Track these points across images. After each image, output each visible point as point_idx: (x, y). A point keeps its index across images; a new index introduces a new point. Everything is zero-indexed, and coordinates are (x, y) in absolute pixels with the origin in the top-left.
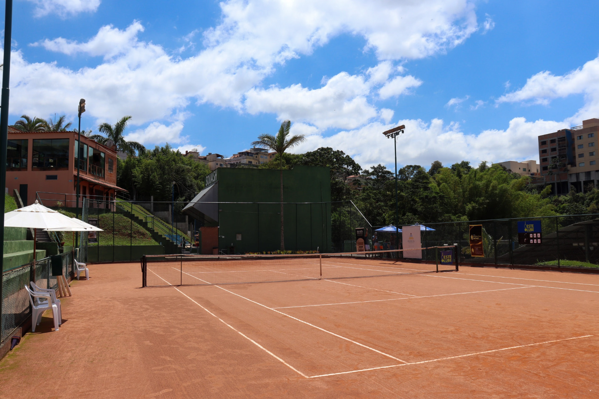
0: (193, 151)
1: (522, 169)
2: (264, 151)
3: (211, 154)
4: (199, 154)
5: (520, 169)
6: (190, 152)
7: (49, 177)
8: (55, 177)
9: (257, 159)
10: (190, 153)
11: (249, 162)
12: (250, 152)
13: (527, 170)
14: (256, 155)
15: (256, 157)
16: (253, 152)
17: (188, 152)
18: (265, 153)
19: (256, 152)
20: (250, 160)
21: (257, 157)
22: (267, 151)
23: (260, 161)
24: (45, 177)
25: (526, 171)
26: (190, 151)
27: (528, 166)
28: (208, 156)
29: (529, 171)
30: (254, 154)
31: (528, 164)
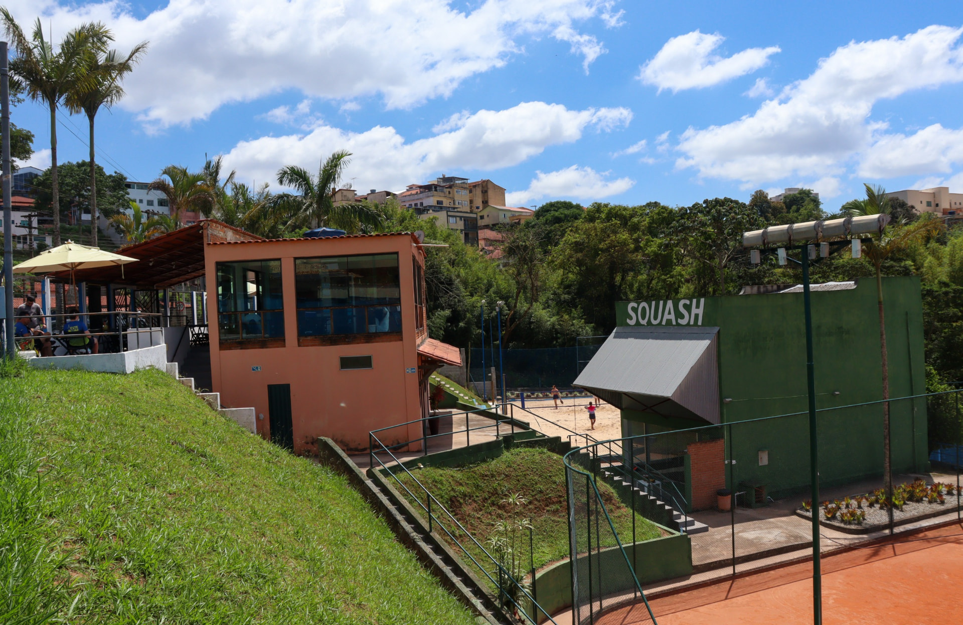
0: (345, 188)
1: (925, 203)
2: (460, 182)
3: (375, 190)
4: (355, 192)
5: (921, 202)
6: (340, 190)
7: (347, 363)
8: (365, 362)
9: (451, 195)
10: (340, 192)
11: (438, 202)
12: (436, 183)
13: (933, 204)
14: (448, 190)
15: (449, 193)
16: (442, 184)
17: (336, 190)
18: (463, 185)
19: (448, 184)
20: (440, 199)
21: (451, 192)
22: (466, 181)
23: (456, 199)
24: (337, 363)
25: (931, 206)
26: (340, 188)
27: (934, 197)
28: (370, 195)
29: (937, 205)
30: (446, 188)
31: (934, 193)
